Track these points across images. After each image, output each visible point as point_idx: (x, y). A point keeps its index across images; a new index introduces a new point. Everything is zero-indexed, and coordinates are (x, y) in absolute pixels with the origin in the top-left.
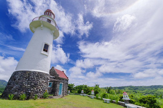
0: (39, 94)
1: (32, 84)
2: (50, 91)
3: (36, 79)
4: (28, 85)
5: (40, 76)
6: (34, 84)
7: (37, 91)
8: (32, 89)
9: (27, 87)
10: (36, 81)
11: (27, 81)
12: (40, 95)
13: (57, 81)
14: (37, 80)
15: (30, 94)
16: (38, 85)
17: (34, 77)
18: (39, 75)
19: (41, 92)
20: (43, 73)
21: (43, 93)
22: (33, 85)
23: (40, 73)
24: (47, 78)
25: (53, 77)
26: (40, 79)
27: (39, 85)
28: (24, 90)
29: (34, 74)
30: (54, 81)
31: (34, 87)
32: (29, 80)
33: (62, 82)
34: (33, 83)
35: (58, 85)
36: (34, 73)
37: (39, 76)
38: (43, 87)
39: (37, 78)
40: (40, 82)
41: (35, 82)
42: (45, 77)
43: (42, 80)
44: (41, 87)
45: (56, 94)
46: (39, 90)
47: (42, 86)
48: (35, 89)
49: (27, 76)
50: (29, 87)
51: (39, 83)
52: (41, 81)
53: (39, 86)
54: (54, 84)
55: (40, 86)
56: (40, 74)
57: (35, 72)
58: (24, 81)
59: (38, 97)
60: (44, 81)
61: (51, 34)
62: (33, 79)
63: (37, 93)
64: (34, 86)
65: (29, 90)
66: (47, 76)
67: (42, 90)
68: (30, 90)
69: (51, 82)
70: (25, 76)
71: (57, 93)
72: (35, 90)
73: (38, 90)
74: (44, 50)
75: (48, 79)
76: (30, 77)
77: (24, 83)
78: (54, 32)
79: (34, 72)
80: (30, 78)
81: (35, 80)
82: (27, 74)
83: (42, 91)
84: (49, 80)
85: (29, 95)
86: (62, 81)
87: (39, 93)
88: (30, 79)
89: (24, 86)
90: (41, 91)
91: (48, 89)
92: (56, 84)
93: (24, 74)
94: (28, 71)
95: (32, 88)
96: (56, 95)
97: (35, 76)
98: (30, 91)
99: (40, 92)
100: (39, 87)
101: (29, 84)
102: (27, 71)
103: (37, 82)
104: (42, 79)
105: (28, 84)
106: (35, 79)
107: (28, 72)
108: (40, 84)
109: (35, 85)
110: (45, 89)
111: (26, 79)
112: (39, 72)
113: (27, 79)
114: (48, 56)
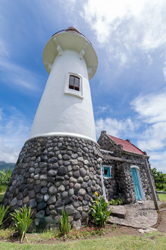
0: (76, 207)
1: (51, 172)
2: (111, 190)
3: (60, 156)
4: (43, 177)
5: (72, 146)
6: (56, 172)
7: (69, 195)
8: (52, 189)
9: (38, 182)
10: (61, 162)
11: (39, 162)
12: (81, 208)
13: (122, 162)
14: (63, 159)
15: (48, 205)
16: (70, 176)
17: (54, 151)
18: (67, 143)
19: (81, 198)
20: (76, 138)
21: (89, 200)
22: (54, 176)
23: (69, 139)
24: (93, 153)
25: (109, 154)
26: (73, 156)
27: (71, 173)
28: (32, 193)
29: (54, 142)
30: (115, 163)
31: (58, 183)
32: (42, 160)
33: (134, 164)
34: (54, 169)
35: (127, 173)
36: (55, 139)
37: (69, 148)
38: (85, 181)
39: (63, 154)
40: (72, 164)
41: (60, 165)
42: (86, 148)
43: (79, 158)
44: (80, 182)
45: (129, 199)
46: (76, 193)
47: (83, 176)
48: (62, 188)
49: (39, 149)
50: (44, 183)
51: (70, 168)
52: (75, 162)
53: (72, 179)
54: (116, 169)
55: (76, 177)
56: (69, 142)
57: (55, 137)
58: (33, 163)
59: (76, 219)
60: (86, 162)
61: (81, 59)
62: (51, 156)
63: (70, 203)
64: (58, 177)
65: (42, 191)
66: (90, 147)
67: (83, 191)
68: (48, 193)
69: (107, 164)
70: (35, 151)
71: (131, 197)
72: (61, 191)
73: (72, 191)
74: (71, 87)
75: (97, 156)
76: (46, 151)
77: (32, 169)
78: (84, 52)
79: (53, 138)
80: (44, 155)
81: (59, 159)
82: (39, 144)
83: (83, 196)
84: (100, 159)
85: (45, 209)
86: (135, 162)
87: (76, 204)
88: (46, 158)
89: (31, 180)
90: (81, 195)
91: (106, 185)
92: (122, 170)
93: (33, 146)
94: (40, 138)
95: (53, 183)
96: (131, 201)
97: (56, 148)
98: (46, 197)
99: (79, 199)
100: (74, 183)
101: (44, 173)
102: (38, 138)
103: (64, 164)
104: (79, 156)
105: (41, 173)
106: (57, 156)
107: (41, 140)
108: (73, 170)
109: (58, 174)
110: (94, 185)
111: (37, 157)
112: (67, 137)
113: (39, 158)
114: (82, 99)
